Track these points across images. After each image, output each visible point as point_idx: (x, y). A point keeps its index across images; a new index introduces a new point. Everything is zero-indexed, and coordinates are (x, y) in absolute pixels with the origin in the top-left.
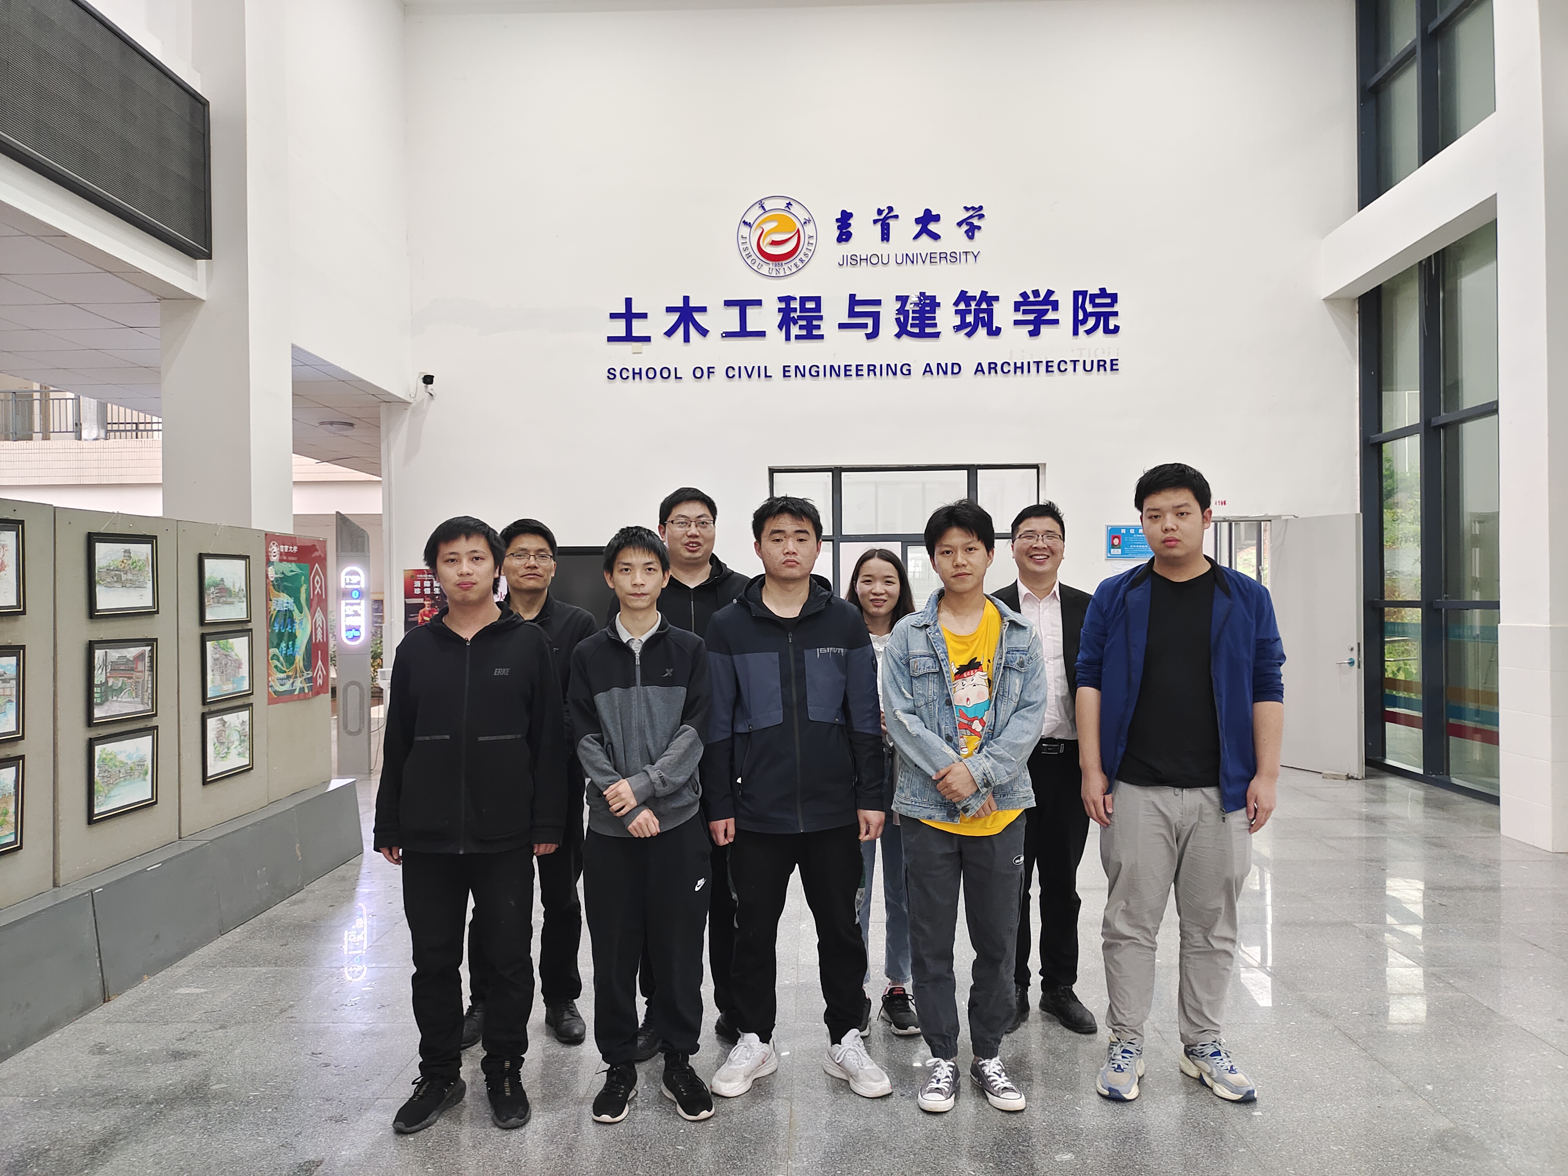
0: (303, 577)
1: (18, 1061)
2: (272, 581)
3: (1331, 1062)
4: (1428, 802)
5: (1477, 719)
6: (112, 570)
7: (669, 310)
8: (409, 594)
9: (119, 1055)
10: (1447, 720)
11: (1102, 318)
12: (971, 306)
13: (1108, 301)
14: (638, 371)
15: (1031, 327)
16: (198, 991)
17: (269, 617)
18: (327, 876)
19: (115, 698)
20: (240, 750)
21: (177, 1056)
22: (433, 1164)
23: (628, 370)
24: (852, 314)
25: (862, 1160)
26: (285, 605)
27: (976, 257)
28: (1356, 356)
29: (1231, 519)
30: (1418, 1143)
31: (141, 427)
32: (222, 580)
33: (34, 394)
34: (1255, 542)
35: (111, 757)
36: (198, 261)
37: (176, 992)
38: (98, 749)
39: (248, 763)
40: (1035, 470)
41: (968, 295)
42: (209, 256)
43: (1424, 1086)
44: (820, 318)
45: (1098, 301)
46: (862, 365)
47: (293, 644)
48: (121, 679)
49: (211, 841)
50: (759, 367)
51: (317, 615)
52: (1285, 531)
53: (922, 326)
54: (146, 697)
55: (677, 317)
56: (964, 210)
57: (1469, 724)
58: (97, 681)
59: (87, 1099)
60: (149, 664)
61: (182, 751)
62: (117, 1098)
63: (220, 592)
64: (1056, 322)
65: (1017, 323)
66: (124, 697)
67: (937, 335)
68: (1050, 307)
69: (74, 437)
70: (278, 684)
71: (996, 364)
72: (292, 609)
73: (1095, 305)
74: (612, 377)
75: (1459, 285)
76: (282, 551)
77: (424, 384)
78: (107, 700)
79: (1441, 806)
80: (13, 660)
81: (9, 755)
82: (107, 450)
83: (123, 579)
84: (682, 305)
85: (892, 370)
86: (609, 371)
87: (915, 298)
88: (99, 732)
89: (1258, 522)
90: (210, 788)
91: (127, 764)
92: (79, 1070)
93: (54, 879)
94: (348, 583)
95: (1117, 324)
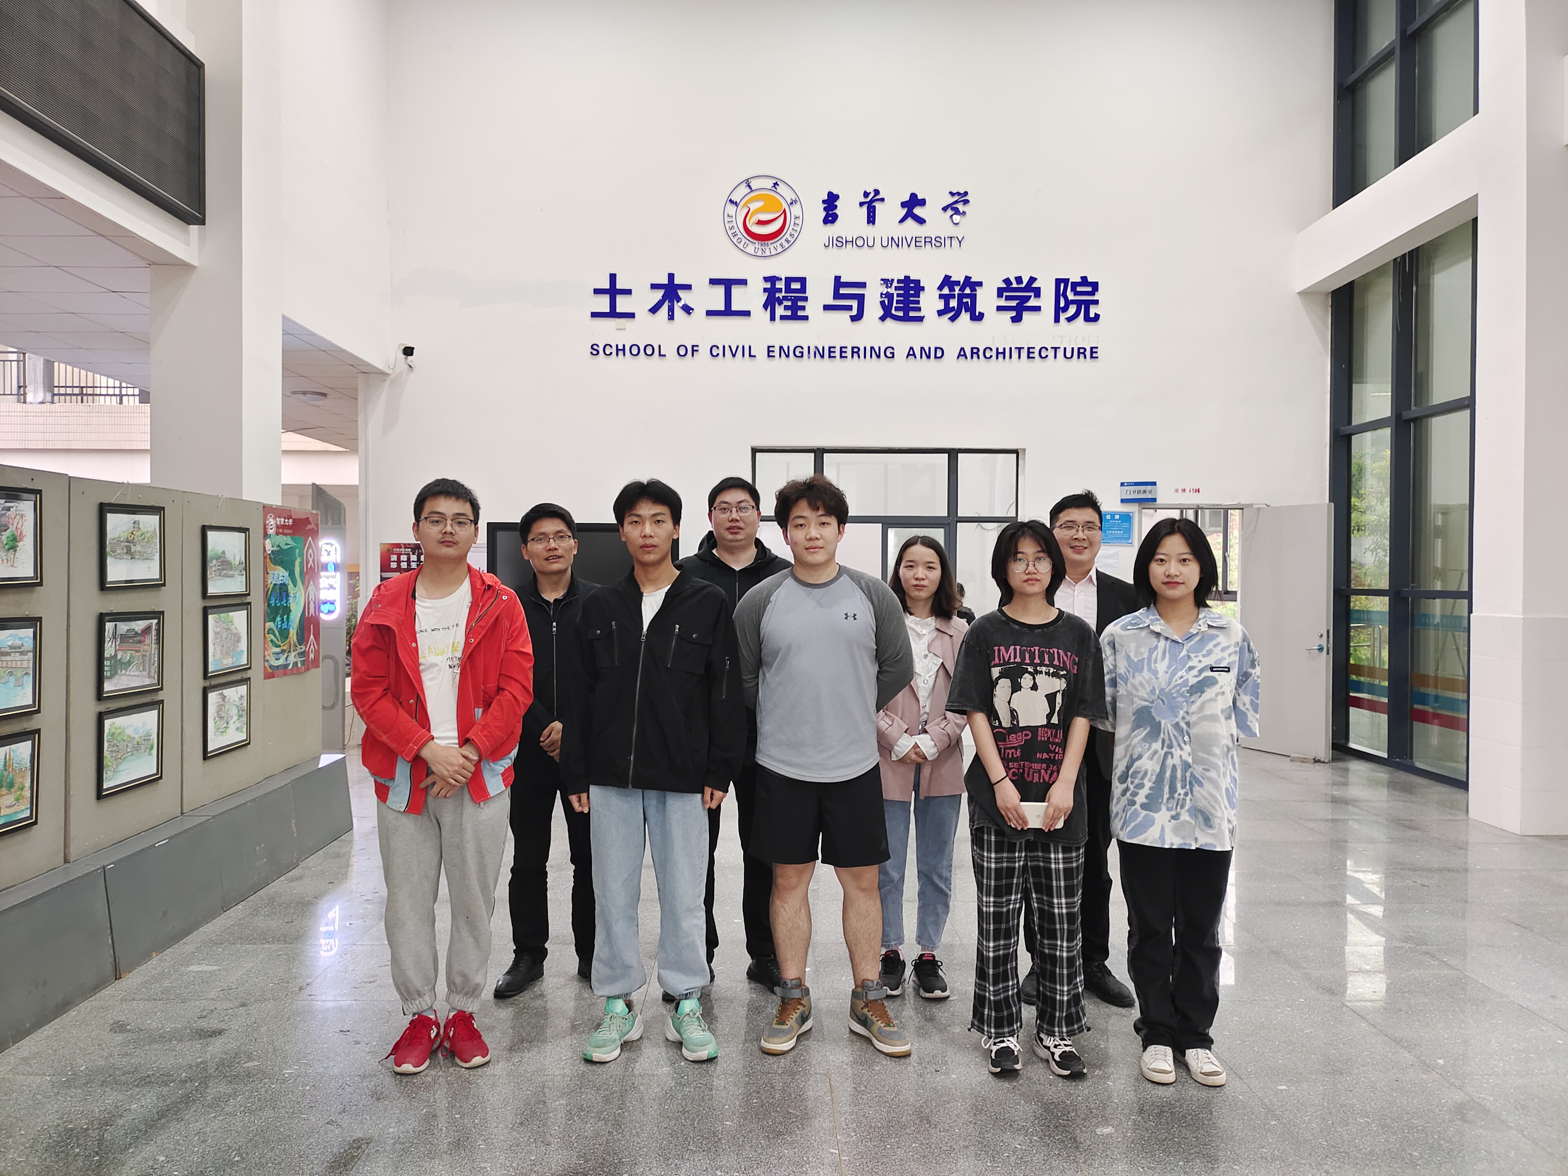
0: (297, 550)
1: (38, 1039)
2: (269, 555)
3: (1344, 1038)
4: (1392, 785)
6: (122, 542)
7: (654, 286)
8: (385, 567)
9: (141, 1033)
10: (1412, 706)
11: (1083, 306)
12: (955, 291)
13: (1089, 289)
14: (622, 348)
15: (1013, 314)
16: (210, 968)
17: (266, 590)
18: (320, 852)
19: (124, 672)
20: (238, 725)
21: (201, 1034)
22: (485, 1141)
23: (611, 346)
24: (837, 295)
25: (909, 1134)
26: (281, 578)
27: (960, 242)
28: (1328, 348)
30: (1438, 1115)
31: (89, 391)
32: (224, 552)
34: (1221, 529)
35: (119, 731)
36: (191, 226)
37: (188, 969)
38: (108, 723)
39: (245, 738)
40: (1015, 455)
41: (952, 279)
42: (202, 222)
43: (1435, 1061)
44: (806, 299)
45: (1079, 289)
46: (846, 347)
47: (288, 618)
48: (130, 652)
49: (214, 817)
50: (743, 347)
51: (310, 589)
52: (1257, 519)
53: (906, 309)
54: (153, 671)
55: (662, 294)
56: (949, 196)
57: (1430, 709)
58: (107, 655)
59: (118, 1078)
60: (155, 638)
61: (184, 725)
62: (148, 1076)
63: (222, 565)
64: (1037, 309)
65: (1000, 308)
66: (133, 671)
67: (920, 319)
68: (1032, 294)
69: (16, 400)
70: (274, 658)
71: (978, 349)
72: (287, 583)
73: (1077, 293)
74: (595, 352)
75: (1431, 283)
76: (278, 523)
77: (404, 356)
78: (116, 673)
79: (1408, 789)
80: (30, 631)
81: (25, 729)
82: (54, 414)
83: (132, 550)
84: (666, 282)
85: (875, 352)
86: (592, 347)
87: (899, 281)
88: (109, 706)
89: (1226, 510)
90: (211, 763)
91: (134, 738)
92: (104, 1049)
93: (65, 856)
94: (326, 556)
95: (1097, 313)
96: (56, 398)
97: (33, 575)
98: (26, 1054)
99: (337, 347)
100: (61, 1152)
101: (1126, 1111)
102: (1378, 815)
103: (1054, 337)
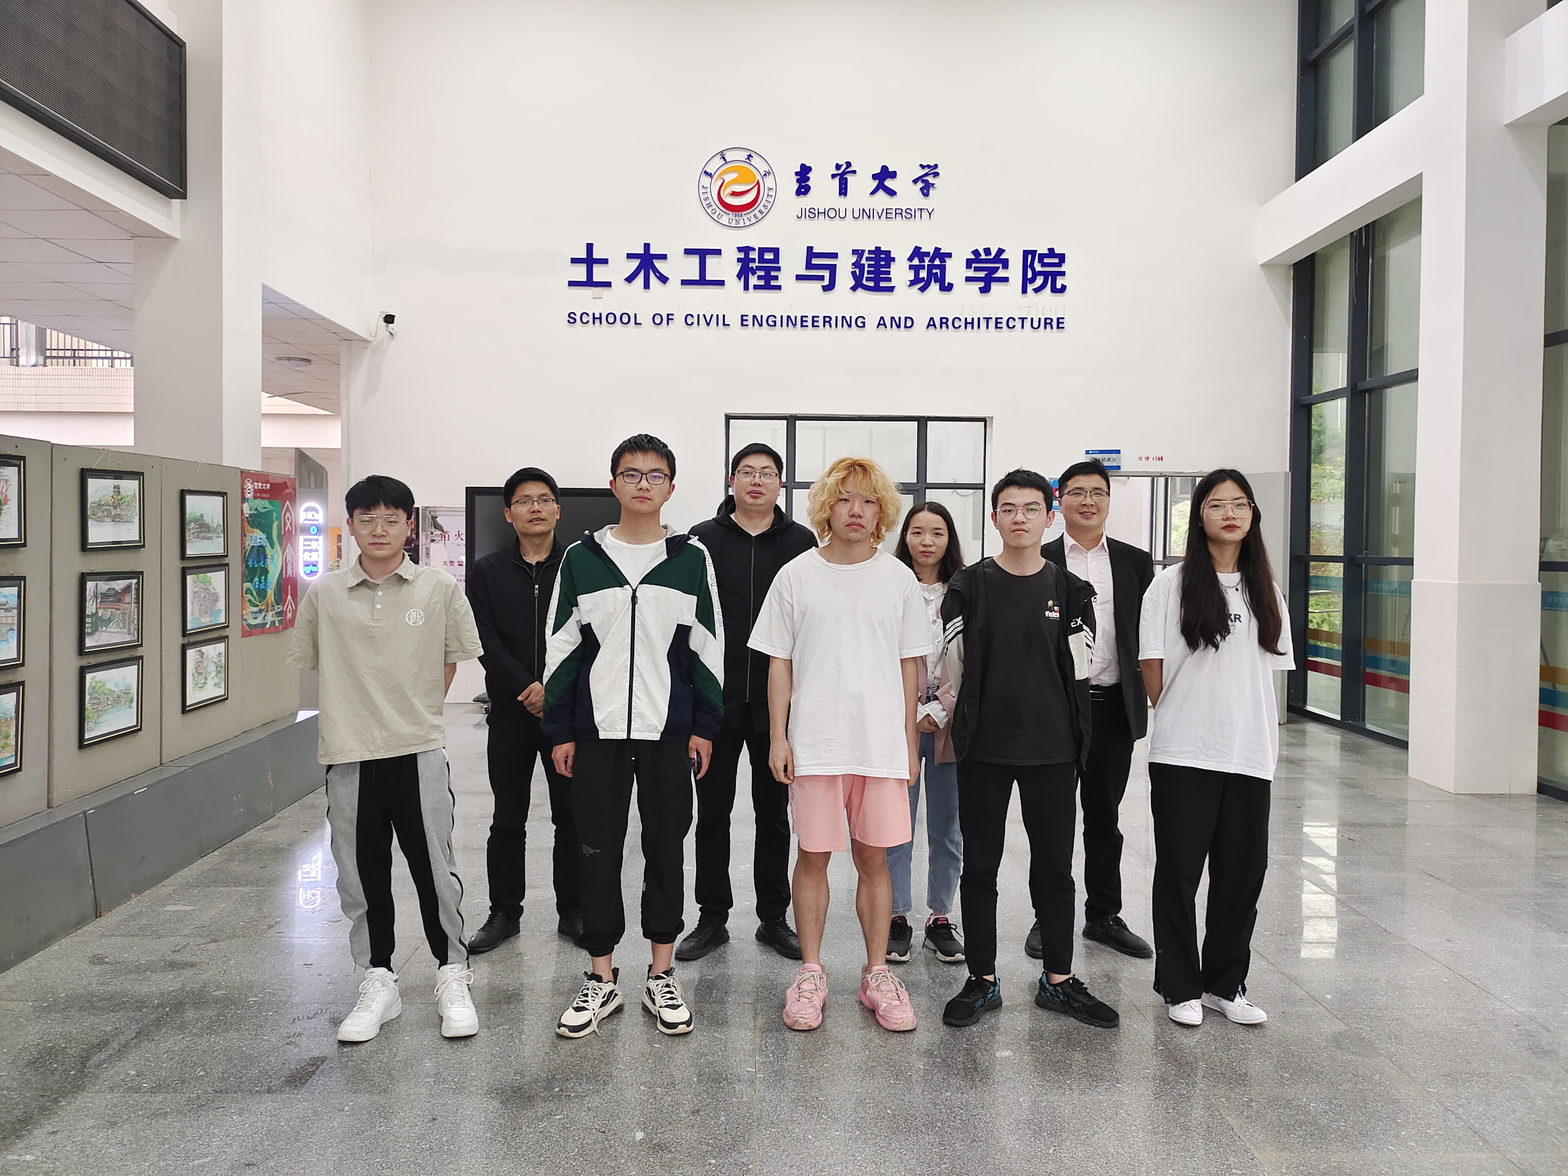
0: (275, 514)
1: (22, 970)
2: (247, 518)
4: (1344, 746)
5: (1393, 669)
6: (103, 505)
7: (630, 256)
9: (118, 965)
10: (1364, 669)
11: (1050, 278)
12: (924, 262)
13: (1056, 260)
14: (598, 316)
15: (982, 284)
16: (185, 908)
17: (244, 551)
18: (296, 804)
19: (104, 629)
20: (217, 681)
21: (173, 966)
23: (588, 315)
24: (809, 266)
26: (258, 540)
27: (930, 214)
28: (1289, 321)
29: (1167, 474)
30: (1316, 1042)
31: (80, 354)
32: (202, 516)
35: (100, 684)
36: (173, 200)
37: (165, 909)
38: (89, 677)
39: (223, 693)
40: (983, 423)
41: (921, 251)
42: (184, 196)
43: (1324, 995)
44: (778, 269)
45: (1046, 260)
46: (818, 317)
47: (266, 579)
48: (110, 610)
49: (192, 767)
50: (717, 316)
51: (287, 551)
53: (877, 280)
54: (132, 628)
55: (638, 264)
56: (920, 168)
57: (1384, 673)
58: (88, 612)
59: (95, 1004)
60: (135, 596)
61: (163, 680)
62: (123, 1003)
63: (200, 527)
64: (1005, 280)
65: (968, 279)
66: (113, 627)
67: (891, 289)
68: (1000, 265)
69: (9, 363)
70: (251, 617)
71: (947, 319)
72: (264, 544)
73: (1044, 265)
74: (572, 321)
75: (1387, 255)
76: (256, 488)
77: (385, 324)
78: (97, 630)
80: (15, 590)
81: (11, 680)
82: (46, 376)
83: (113, 514)
84: (642, 252)
85: (847, 322)
86: (569, 315)
87: (870, 252)
88: (90, 661)
90: (190, 717)
91: (115, 691)
92: (83, 978)
93: (48, 801)
94: (307, 520)
95: (1064, 284)
96: (49, 361)
97: (17, 537)
98: (11, 982)
99: (319, 315)
100: (41, 1067)
101: (1027, 1037)
103: (1021, 308)
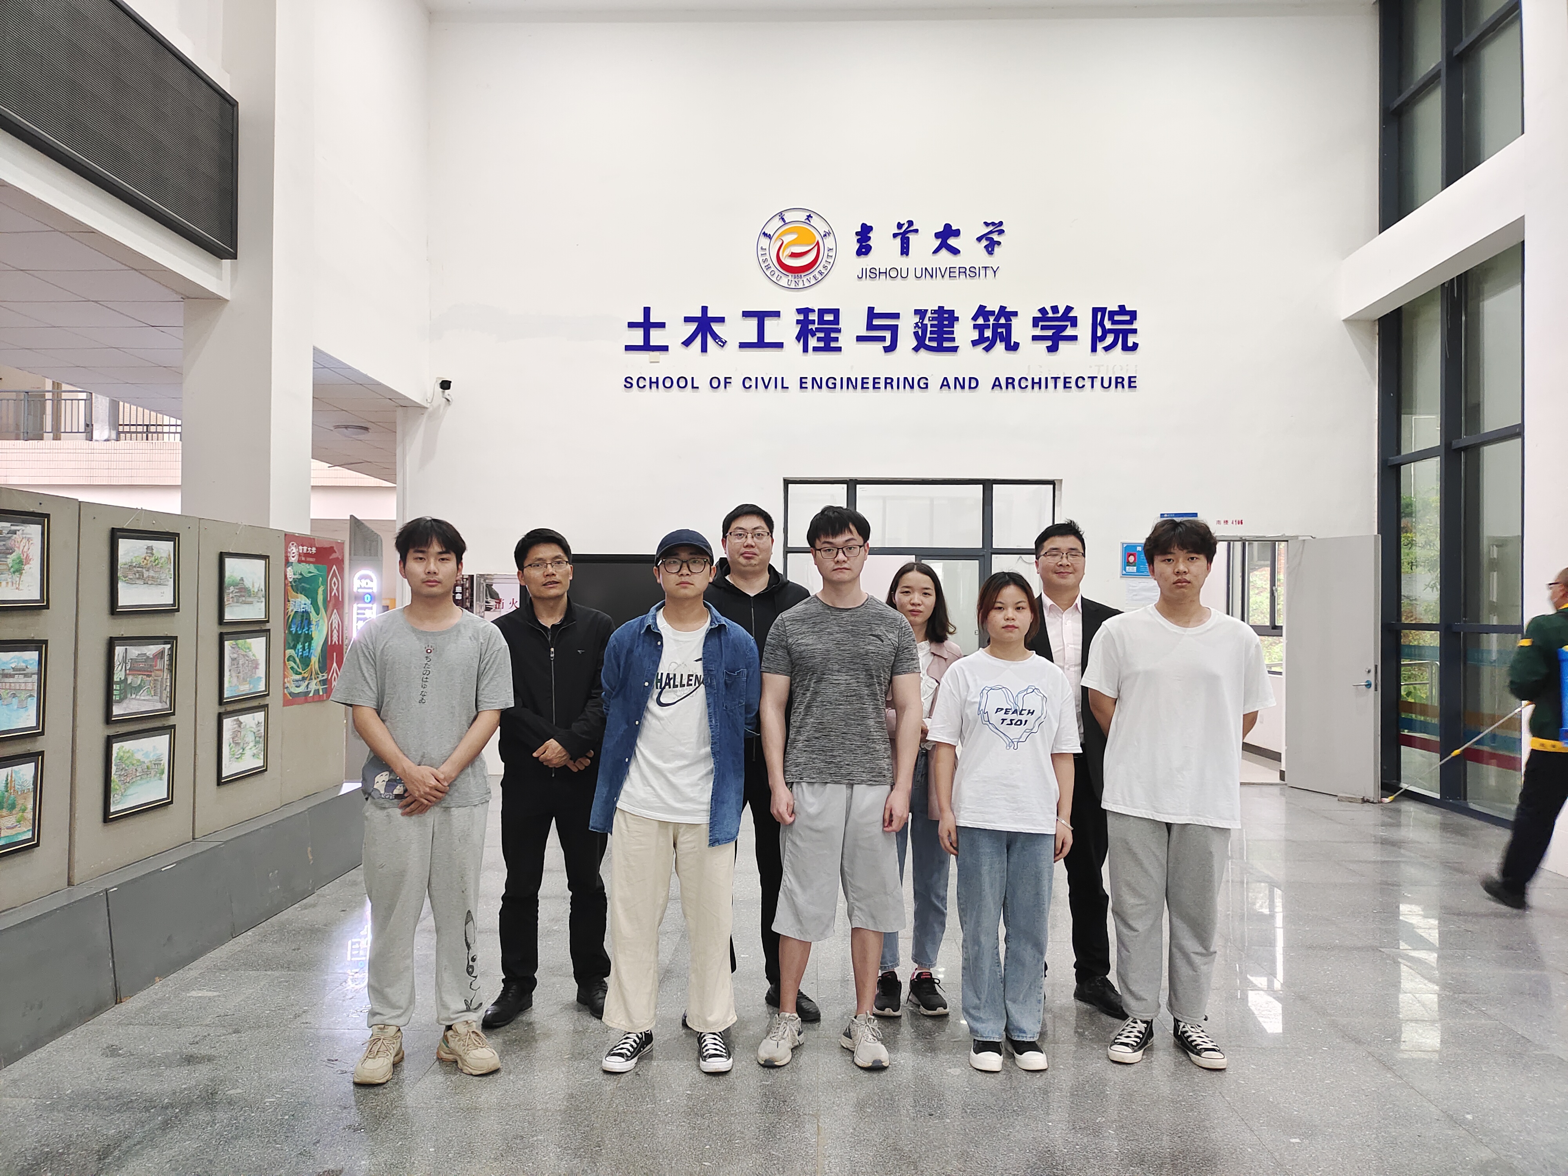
0: (321, 579)
1: (30, 1062)
2: (291, 582)
3: (1366, 1089)
4: (1445, 827)
5: (1493, 744)
6: (135, 567)
7: (687, 320)
9: (132, 1057)
11: (1121, 336)
12: (989, 320)
13: (1127, 318)
14: (655, 381)
15: (1049, 343)
16: (210, 994)
17: (287, 617)
18: (337, 881)
19: (134, 696)
20: (255, 751)
21: (190, 1060)
23: (645, 379)
24: (870, 327)
26: (303, 606)
27: (995, 272)
28: (1375, 377)
29: (1245, 538)
31: (153, 429)
32: (242, 579)
33: (47, 394)
34: (1269, 562)
35: (128, 755)
36: (223, 260)
37: (188, 995)
38: (116, 747)
39: (262, 765)
40: (1051, 486)
41: (986, 309)
42: (234, 256)
43: (1463, 1116)
44: (839, 331)
45: (1117, 318)
46: (879, 378)
47: (310, 645)
48: (141, 676)
49: (225, 843)
50: (776, 378)
51: (333, 617)
52: (1302, 552)
53: (940, 340)
54: (164, 696)
55: (695, 327)
56: (984, 226)
57: (1486, 748)
58: (116, 678)
59: (101, 1102)
60: (168, 663)
61: (197, 751)
62: (131, 1102)
63: (240, 592)
64: (1074, 338)
65: (1035, 338)
66: (143, 695)
67: (955, 349)
68: (1068, 323)
69: (85, 438)
70: (294, 686)
71: (1013, 380)
72: (309, 610)
73: (1114, 322)
74: (629, 385)
75: (1481, 308)
76: (301, 552)
77: (441, 390)
78: (125, 697)
79: (1460, 831)
80: (35, 655)
81: (29, 750)
82: (118, 451)
83: (145, 576)
84: (700, 315)
85: (909, 383)
86: (626, 380)
87: (935, 312)
88: (117, 730)
89: (1273, 542)
90: (225, 789)
91: (144, 762)
92: (92, 1073)
93: (69, 878)
94: (361, 587)
95: (1136, 342)
96: (122, 435)
97: (39, 598)
98: (16, 1077)
99: (373, 380)
101: (1126, 1162)
102: (1426, 857)
103: (1091, 367)
